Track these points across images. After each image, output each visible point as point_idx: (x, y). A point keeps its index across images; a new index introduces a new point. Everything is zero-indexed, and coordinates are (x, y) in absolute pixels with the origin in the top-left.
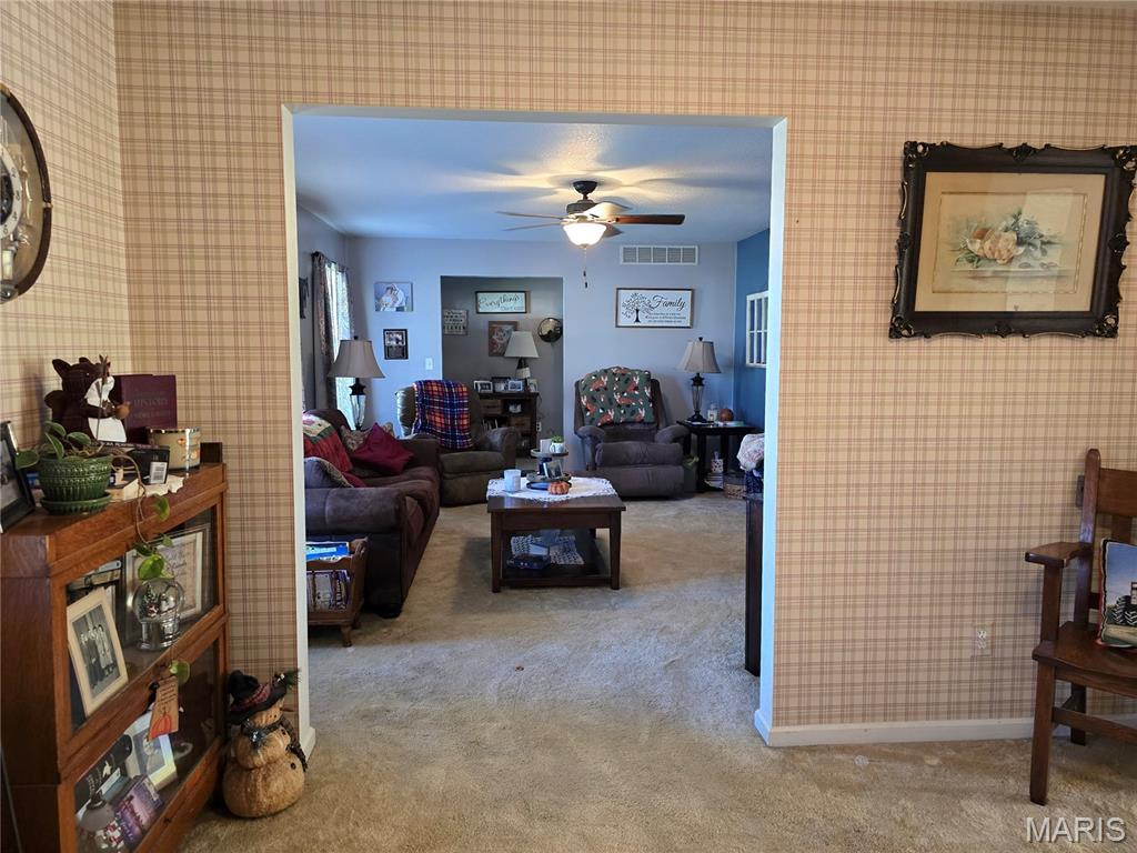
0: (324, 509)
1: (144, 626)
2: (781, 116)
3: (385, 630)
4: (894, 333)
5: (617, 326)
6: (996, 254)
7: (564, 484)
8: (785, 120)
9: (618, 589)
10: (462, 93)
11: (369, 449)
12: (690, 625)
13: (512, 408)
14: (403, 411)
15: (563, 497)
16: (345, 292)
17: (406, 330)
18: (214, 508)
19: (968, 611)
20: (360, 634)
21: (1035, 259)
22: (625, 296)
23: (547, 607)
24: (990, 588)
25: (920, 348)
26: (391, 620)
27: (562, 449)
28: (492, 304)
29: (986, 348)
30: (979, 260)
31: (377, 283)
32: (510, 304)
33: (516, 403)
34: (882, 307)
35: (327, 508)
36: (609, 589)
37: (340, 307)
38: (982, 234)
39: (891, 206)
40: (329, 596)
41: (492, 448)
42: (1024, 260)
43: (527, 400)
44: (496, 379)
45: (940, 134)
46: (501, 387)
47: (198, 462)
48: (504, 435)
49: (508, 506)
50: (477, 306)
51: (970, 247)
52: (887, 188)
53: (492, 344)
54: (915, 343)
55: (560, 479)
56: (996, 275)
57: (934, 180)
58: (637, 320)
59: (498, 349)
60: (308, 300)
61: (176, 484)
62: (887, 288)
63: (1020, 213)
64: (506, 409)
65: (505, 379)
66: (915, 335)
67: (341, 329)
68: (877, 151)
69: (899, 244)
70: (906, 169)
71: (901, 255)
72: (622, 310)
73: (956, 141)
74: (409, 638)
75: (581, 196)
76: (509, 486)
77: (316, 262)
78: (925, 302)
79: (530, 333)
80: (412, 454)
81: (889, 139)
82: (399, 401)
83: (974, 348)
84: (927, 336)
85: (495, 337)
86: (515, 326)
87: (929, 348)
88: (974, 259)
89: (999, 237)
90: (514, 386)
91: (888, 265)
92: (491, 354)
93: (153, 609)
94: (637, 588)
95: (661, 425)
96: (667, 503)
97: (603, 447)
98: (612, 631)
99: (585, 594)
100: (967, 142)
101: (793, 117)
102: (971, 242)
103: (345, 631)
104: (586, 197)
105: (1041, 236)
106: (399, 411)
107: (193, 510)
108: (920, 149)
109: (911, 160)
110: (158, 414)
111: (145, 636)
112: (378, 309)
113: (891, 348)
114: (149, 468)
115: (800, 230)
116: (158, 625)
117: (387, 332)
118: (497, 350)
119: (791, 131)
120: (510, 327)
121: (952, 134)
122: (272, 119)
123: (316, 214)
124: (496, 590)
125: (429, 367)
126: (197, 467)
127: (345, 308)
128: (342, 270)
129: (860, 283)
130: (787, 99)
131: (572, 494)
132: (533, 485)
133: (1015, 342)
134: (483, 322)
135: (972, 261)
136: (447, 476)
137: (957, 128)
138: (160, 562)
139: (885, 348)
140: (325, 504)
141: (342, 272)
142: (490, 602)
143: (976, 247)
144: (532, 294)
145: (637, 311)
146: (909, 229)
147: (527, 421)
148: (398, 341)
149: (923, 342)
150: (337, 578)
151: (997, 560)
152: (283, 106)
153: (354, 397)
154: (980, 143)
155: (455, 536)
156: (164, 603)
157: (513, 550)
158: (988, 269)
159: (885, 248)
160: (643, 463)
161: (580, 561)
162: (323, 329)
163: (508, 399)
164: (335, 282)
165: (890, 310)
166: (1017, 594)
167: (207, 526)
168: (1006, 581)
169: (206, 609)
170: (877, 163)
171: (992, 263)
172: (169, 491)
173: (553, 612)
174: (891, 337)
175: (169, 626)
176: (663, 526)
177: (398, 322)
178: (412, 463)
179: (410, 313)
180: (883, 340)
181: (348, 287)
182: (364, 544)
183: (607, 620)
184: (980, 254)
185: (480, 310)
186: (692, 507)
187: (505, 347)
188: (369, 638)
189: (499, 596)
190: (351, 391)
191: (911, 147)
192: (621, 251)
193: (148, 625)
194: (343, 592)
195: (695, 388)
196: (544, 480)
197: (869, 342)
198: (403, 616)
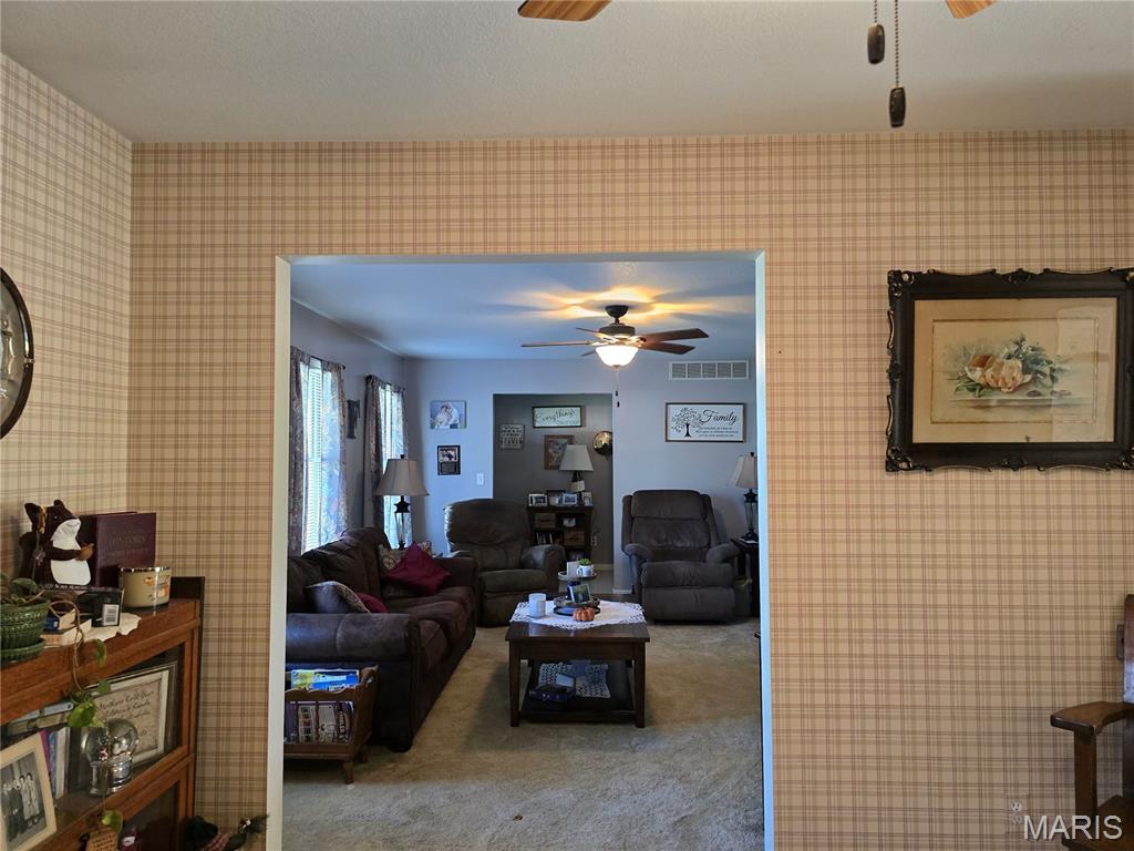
0: (335, 636)
1: (94, 770)
2: (759, 250)
3: (391, 766)
4: (891, 466)
5: (667, 441)
6: (1000, 384)
7: (589, 610)
8: (764, 253)
9: (643, 727)
10: (444, 239)
11: (405, 568)
12: (713, 773)
13: (566, 522)
14: (451, 526)
15: (587, 625)
16: (401, 412)
17: (459, 447)
18: (182, 645)
19: (998, 778)
20: (365, 769)
21: (1044, 386)
22: (675, 410)
23: (563, 746)
24: (1023, 752)
25: (922, 481)
26: (398, 754)
27: (589, 572)
28: (547, 418)
29: (996, 482)
30: (981, 389)
31: (433, 402)
32: (567, 418)
33: (570, 516)
34: (877, 438)
35: (338, 635)
36: (633, 727)
37: (394, 426)
38: (984, 362)
39: (880, 335)
40: (332, 728)
41: (535, 566)
42: (1032, 388)
43: (581, 514)
44: (550, 493)
45: (928, 262)
46: (555, 501)
47: (167, 599)
48: (547, 553)
49: (533, 633)
50: (534, 421)
51: (969, 375)
52: (874, 316)
53: (548, 457)
54: (916, 476)
55: (589, 605)
56: (1002, 404)
57: (924, 309)
58: (688, 435)
59: (553, 463)
60: (360, 421)
61: (130, 624)
62: (881, 419)
63: (1023, 340)
64: (560, 522)
65: (559, 492)
66: (914, 468)
67: (392, 447)
68: (862, 280)
69: (890, 375)
70: (892, 298)
71: (893, 384)
72: (672, 424)
73: (947, 269)
74: (412, 777)
75: (613, 320)
76: (535, 611)
77: (370, 386)
78: (922, 434)
79: (585, 447)
80: (448, 574)
81: (874, 268)
82: (446, 517)
83: (982, 482)
84: (928, 469)
85: (551, 451)
86: (571, 439)
87: (932, 482)
88: (974, 387)
89: (1002, 364)
90: (568, 500)
91: (881, 394)
92: (547, 467)
93: (104, 752)
94: (665, 726)
95: (713, 543)
96: (715, 629)
97: (649, 567)
98: (626, 777)
99: (607, 732)
100: (960, 269)
101: (771, 250)
102: (970, 370)
103: (348, 766)
104: (617, 321)
105: (1049, 362)
106: (446, 527)
107: (153, 650)
108: (906, 277)
109: (897, 289)
110: (133, 551)
111: (95, 779)
112: (432, 427)
113: (890, 482)
114: (101, 610)
115: (782, 360)
116: (109, 769)
117: (442, 448)
118: (551, 464)
119: (769, 264)
120: (566, 440)
121: (942, 262)
122: (267, 269)
123: (371, 340)
124: (515, 724)
125: (480, 482)
126: (166, 605)
127: (399, 427)
128: (397, 390)
129: (851, 413)
130: (764, 233)
131: (599, 621)
132: (560, 610)
133: (1028, 475)
134: (539, 437)
135: (973, 390)
136: (488, 595)
137: (948, 255)
138: (92, 710)
139: (882, 482)
140: (336, 631)
141: (398, 392)
142: (505, 737)
143: (977, 375)
144: (588, 408)
145: (688, 425)
146: (898, 357)
147: (581, 535)
148: (450, 456)
149: (925, 475)
150: (341, 709)
151: (1029, 719)
152: (277, 257)
153: (399, 515)
154: (973, 269)
155: (487, 660)
156: (117, 745)
157: (540, 679)
158: (994, 398)
159: (875, 377)
160: (690, 586)
161: (607, 693)
162: (373, 447)
163: (562, 513)
164: (390, 404)
165: (886, 442)
166: (1055, 760)
167: (174, 665)
168: (1041, 745)
169: (167, 751)
170: (862, 292)
171: (996, 392)
172: (118, 634)
173: (568, 752)
174: (887, 470)
175: (119, 770)
176: (707, 654)
177: (451, 439)
178: (447, 583)
179: (463, 430)
180: (880, 474)
181: (404, 406)
182: (371, 674)
183: (624, 764)
184: (982, 381)
185: (537, 425)
186: (743, 633)
187: (560, 460)
188: (373, 774)
189: (516, 730)
190: (395, 509)
191: (895, 276)
192: (671, 367)
193: (98, 769)
194: (347, 724)
195: (748, 504)
196: (569, 605)
197: (865, 475)
198: (413, 750)
